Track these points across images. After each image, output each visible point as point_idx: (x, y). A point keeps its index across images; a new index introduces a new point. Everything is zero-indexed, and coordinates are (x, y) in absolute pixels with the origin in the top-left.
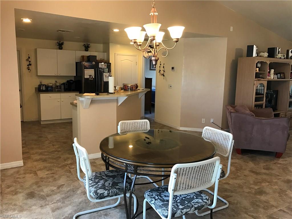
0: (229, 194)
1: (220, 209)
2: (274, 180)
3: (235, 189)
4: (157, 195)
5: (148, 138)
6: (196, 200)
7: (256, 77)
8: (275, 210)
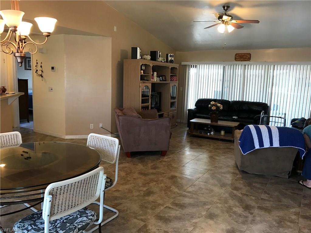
0: (119, 201)
1: (110, 220)
2: (161, 178)
3: (125, 195)
4: (31, 225)
5: (27, 153)
6: (80, 219)
7: (141, 80)
8: (162, 208)
